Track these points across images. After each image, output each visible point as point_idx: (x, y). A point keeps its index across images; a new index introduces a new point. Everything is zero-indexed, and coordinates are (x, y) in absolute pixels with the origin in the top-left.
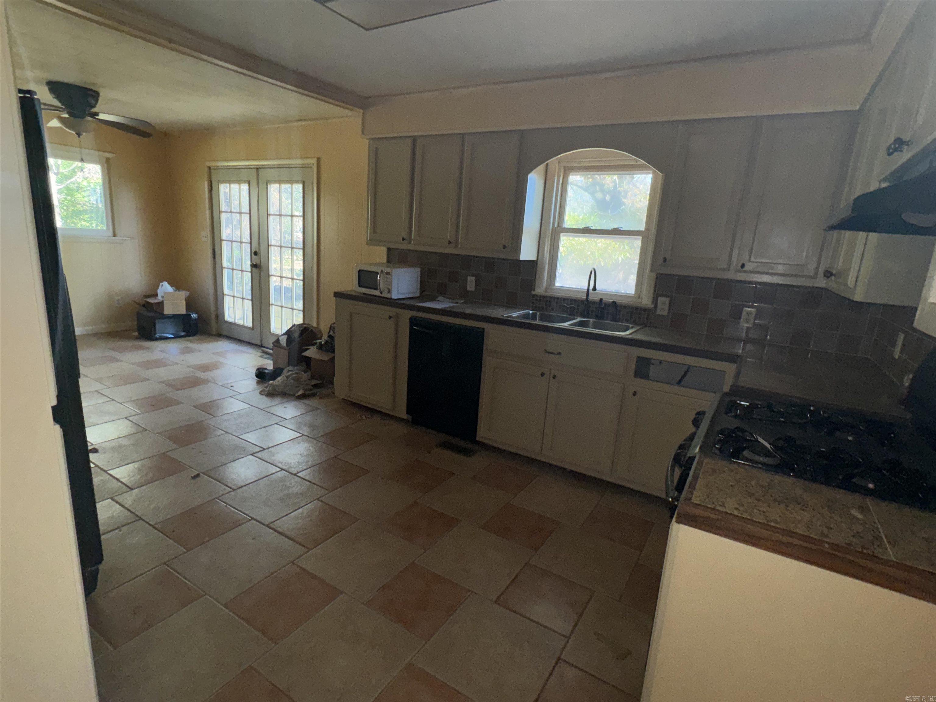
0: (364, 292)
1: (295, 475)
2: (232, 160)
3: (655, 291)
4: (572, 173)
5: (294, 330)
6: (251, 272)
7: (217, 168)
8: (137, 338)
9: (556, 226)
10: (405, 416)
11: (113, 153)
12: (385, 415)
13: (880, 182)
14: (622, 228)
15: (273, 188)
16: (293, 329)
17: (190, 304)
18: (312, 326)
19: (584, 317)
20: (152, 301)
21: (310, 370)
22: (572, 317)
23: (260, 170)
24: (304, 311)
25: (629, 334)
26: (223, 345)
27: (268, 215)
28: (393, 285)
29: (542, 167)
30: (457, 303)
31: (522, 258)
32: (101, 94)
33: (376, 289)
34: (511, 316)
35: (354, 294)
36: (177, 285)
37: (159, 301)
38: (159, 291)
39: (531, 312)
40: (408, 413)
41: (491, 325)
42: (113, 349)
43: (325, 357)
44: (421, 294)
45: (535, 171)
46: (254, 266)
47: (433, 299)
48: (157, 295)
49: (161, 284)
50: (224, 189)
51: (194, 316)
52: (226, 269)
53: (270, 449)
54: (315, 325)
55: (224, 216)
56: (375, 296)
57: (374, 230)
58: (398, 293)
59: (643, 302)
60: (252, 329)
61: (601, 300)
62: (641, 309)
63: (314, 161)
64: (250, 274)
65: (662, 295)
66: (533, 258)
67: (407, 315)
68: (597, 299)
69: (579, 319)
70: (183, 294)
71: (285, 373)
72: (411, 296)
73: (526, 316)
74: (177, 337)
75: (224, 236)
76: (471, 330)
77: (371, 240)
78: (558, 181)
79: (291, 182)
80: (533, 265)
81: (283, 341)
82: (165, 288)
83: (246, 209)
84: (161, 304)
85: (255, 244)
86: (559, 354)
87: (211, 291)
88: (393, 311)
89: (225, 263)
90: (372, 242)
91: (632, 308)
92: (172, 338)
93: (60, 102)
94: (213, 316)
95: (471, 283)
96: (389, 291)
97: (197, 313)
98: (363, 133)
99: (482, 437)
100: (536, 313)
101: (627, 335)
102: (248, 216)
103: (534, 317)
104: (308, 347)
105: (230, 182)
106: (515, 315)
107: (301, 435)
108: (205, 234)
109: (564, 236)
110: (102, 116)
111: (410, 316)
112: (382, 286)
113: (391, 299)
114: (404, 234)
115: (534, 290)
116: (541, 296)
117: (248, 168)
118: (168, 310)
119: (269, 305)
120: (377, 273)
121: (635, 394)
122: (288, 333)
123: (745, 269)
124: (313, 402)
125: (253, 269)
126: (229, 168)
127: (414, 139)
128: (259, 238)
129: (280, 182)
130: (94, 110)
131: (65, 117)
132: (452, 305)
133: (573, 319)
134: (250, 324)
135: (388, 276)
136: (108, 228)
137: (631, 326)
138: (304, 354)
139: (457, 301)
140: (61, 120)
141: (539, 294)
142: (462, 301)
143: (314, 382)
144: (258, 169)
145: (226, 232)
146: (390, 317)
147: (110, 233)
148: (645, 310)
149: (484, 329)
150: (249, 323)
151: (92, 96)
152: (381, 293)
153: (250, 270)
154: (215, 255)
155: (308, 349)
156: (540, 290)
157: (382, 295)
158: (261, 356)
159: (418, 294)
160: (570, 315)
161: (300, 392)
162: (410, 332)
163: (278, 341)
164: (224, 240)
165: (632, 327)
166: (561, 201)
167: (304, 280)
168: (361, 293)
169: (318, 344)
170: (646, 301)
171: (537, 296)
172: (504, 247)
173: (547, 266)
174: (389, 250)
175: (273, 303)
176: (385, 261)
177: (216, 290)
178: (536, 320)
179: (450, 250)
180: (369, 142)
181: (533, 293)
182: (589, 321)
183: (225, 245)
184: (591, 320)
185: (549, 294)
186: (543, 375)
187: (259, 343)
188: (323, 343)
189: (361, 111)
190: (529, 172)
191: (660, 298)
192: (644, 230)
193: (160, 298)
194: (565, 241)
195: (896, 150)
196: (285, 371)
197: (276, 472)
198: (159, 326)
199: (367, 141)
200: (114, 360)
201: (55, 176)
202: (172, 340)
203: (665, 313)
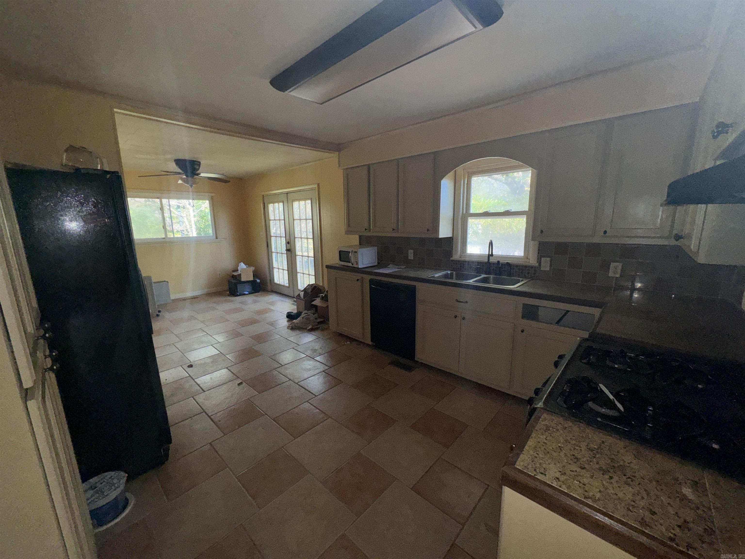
0: (344, 264)
1: (297, 383)
2: (275, 190)
3: (538, 253)
4: (474, 176)
5: (309, 288)
6: (287, 254)
7: (268, 195)
8: (229, 295)
9: (464, 212)
10: (370, 343)
11: (214, 193)
12: (359, 343)
13: (715, 160)
14: (511, 210)
15: (296, 204)
16: (307, 287)
17: (255, 275)
18: (319, 285)
19: (487, 275)
20: (235, 274)
21: (317, 312)
22: (479, 274)
23: (288, 194)
24: (315, 276)
25: (517, 287)
26: (274, 298)
27: (294, 220)
28: (359, 260)
29: (452, 173)
30: (401, 268)
31: (441, 236)
32: (201, 163)
33: (350, 262)
34: (434, 277)
35: (337, 266)
36: (248, 263)
37: (239, 274)
38: (239, 268)
39: (449, 272)
40: (371, 341)
41: (420, 283)
42: (215, 303)
43: (324, 305)
44: (378, 263)
45: (446, 176)
46: (288, 250)
47: (385, 266)
48: (238, 270)
49: (240, 264)
50: (271, 207)
51: (258, 281)
52: (274, 253)
53: (286, 366)
54: (321, 284)
55: (271, 222)
56: (349, 266)
57: (349, 226)
58: (363, 264)
59: (531, 262)
60: (289, 287)
61: (498, 262)
62: (529, 266)
63: (316, 186)
64: (286, 255)
65: (544, 257)
66: (450, 235)
67: (368, 278)
68: (496, 261)
69: (483, 276)
70: (252, 269)
71: (303, 315)
72: (371, 265)
73: (446, 276)
74: (250, 293)
75: (272, 234)
76: (408, 287)
77: (347, 231)
78: (464, 183)
79: (305, 199)
80: (449, 241)
81: (302, 294)
82: (242, 266)
83: (282, 218)
84: (240, 275)
85: (288, 237)
86: (467, 302)
87: (267, 266)
88: (359, 276)
89: (273, 250)
90: (349, 232)
91: (523, 266)
92: (248, 294)
93: (181, 169)
94: (268, 281)
95: (411, 255)
96: (357, 264)
97: (259, 279)
98: (339, 166)
99: (418, 358)
100: (453, 273)
101: (515, 288)
102: (283, 221)
103: (451, 277)
104: (316, 299)
105: (274, 203)
106: (437, 275)
107: (306, 356)
108: (263, 234)
109: (470, 219)
110: (202, 175)
111: (369, 278)
112: (353, 260)
113: (358, 268)
114: (366, 225)
115: (452, 256)
116: (456, 261)
117: (281, 193)
118: (243, 279)
119: (297, 273)
120: (350, 252)
121: (522, 331)
122: (305, 290)
123: (607, 234)
124: (318, 333)
125: (288, 252)
126: (275, 194)
127: (369, 166)
128: (290, 234)
129: (299, 200)
130: (198, 172)
131: (184, 178)
132: (397, 270)
133: (479, 276)
134: (287, 285)
135: (356, 254)
136: (213, 235)
137: (521, 279)
138: (313, 303)
139: (400, 267)
140: (182, 179)
141: (456, 259)
142: (405, 267)
143: (319, 320)
144: (287, 193)
145: (273, 231)
146: (358, 280)
147: (215, 237)
148: (532, 267)
149: (416, 286)
150: (286, 283)
151: (197, 164)
152: (353, 264)
153: (286, 253)
154: (268, 245)
155: (315, 300)
156: (456, 257)
157: (353, 266)
158: (293, 304)
159: (376, 264)
160: (477, 273)
161: (310, 327)
162: (370, 290)
163: (299, 295)
164: (272, 236)
165: (522, 281)
166: (467, 196)
167: (314, 257)
168: (342, 265)
169: (321, 297)
170: (533, 261)
171: (454, 260)
172: (428, 230)
173: (460, 241)
174: (360, 237)
175: (299, 271)
176: (358, 243)
177: (269, 266)
178: (453, 279)
179: (394, 235)
180: (343, 171)
181: (451, 259)
182: (490, 277)
183: (273, 239)
184: (492, 276)
185: (463, 259)
186: (456, 317)
187: (292, 296)
188: (323, 296)
189: (337, 153)
190: (442, 179)
191: (542, 259)
192: (528, 210)
193: (239, 272)
194: (472, 222)
195: (719, 133)
196: (303, 314)
197: (286, 382)
198: (239, 287)
199: (342, 171)
200: (214, 309)
201: (192, 208)
202: (247, 296)
203: (548, 269)
